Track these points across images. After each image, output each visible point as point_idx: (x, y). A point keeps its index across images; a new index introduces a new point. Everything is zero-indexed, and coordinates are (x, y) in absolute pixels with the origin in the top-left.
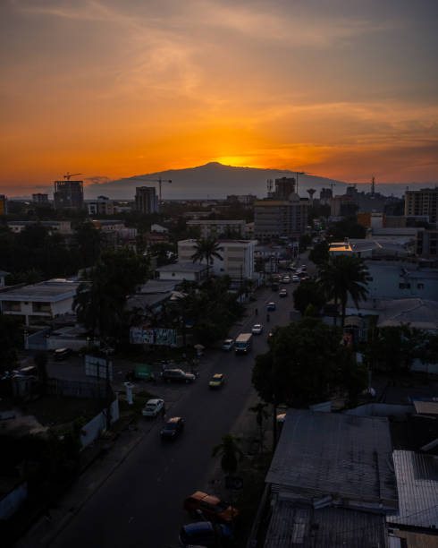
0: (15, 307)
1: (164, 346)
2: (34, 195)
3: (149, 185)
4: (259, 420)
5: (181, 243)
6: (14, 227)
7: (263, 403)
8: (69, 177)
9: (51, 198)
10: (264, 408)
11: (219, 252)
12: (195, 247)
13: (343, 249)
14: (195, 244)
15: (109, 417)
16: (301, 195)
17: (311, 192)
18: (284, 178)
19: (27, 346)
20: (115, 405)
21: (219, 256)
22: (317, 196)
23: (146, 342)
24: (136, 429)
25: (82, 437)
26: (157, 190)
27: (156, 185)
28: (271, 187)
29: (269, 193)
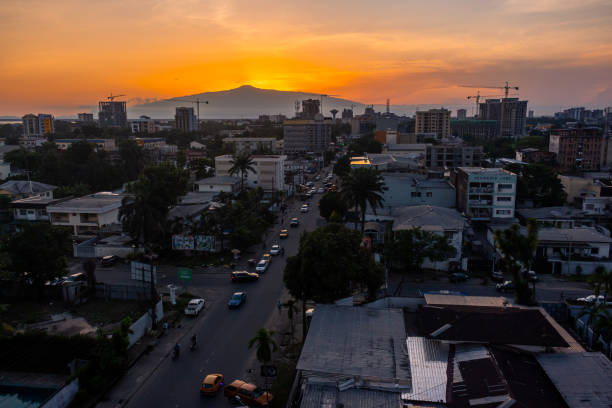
0: (64, 219)
1: (203, 252)
2: (80, 115)
3: (187, 105)
4: (290, 315)
5: (217, 159)
6: (61, 144)
7: (294, 299)
8: (112, 98)
9: (96, 117)
10: (295, 304)
11: (252, 166)
12: (231, 162)
13: (363, 163)
14: (231, 159)
15: (154, 316)
16: (325, 115)
17: (334, 112)
18: (310, 100)
19: (76, 254)
20: (160, 306)
21: (252, 169)
22: (339, 115)
23: (187, 248)
24: (179, 327)
25: (130, 335)
26: (196, 110)
27: (194, 106)
28: (298, 108)
29: (297, 114)
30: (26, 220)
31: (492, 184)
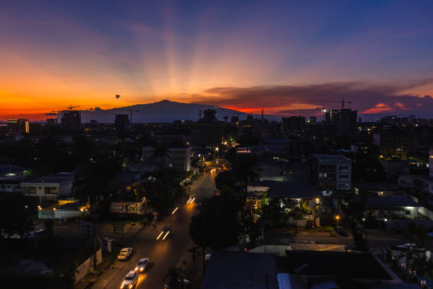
0: (32, 191)
1: (133, 214)
2: (48, 120)
3: (124, 113)
4: (194, 257)
5: (144, 149)
6: (33, 140)
7: (196, 246)
8: (71, 108)
9: (59, 121)
10: (197, 250)
11: (168, 154)
12: (153, 151)
13: (246, 151)
14: (153, 149)
15: (95, 261)
16: (220, 120)
17: (226, 118)
18: (209, 110)
19: (40, 217)
20: (99, 253)
21: (168, 156)
22: (229, 120)
23: (121, 211)
24: (113, 268)
25: (76, 274)
26: (129, 116)
27: (129, 113)
28: (201, 115)
29: (200, 119)
30: (5, 192)
31: (335, 166)
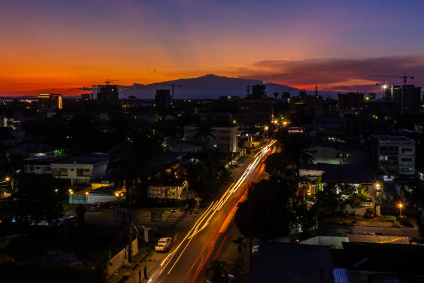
0: (63, 173)
1: (172, 199)
2: (82, 95)
3: (165, 88)
4: (240, 249)
5: (186, 128)
6: (66, 116)
8: (108, 83)
9: (95, 97)
10: (244, 241)
11: (212, 133)
12: (196, 130)
13: (297, 131)
14: (197, 128)
15: (130, 252)
16: (269, 96)
17: (276, 94)
18: (258, 85)
19: (70, 202)
20: (135, 243)
21: (213, 136)
22: (280, 97)
23: (160, 197)
24: (150, 261)
25: (109, 267)
26: (171, 92)
27: (171, 88)
28: (249, 91)
29: (248, 95)
30: (34, 174)
31: (397, 148)
